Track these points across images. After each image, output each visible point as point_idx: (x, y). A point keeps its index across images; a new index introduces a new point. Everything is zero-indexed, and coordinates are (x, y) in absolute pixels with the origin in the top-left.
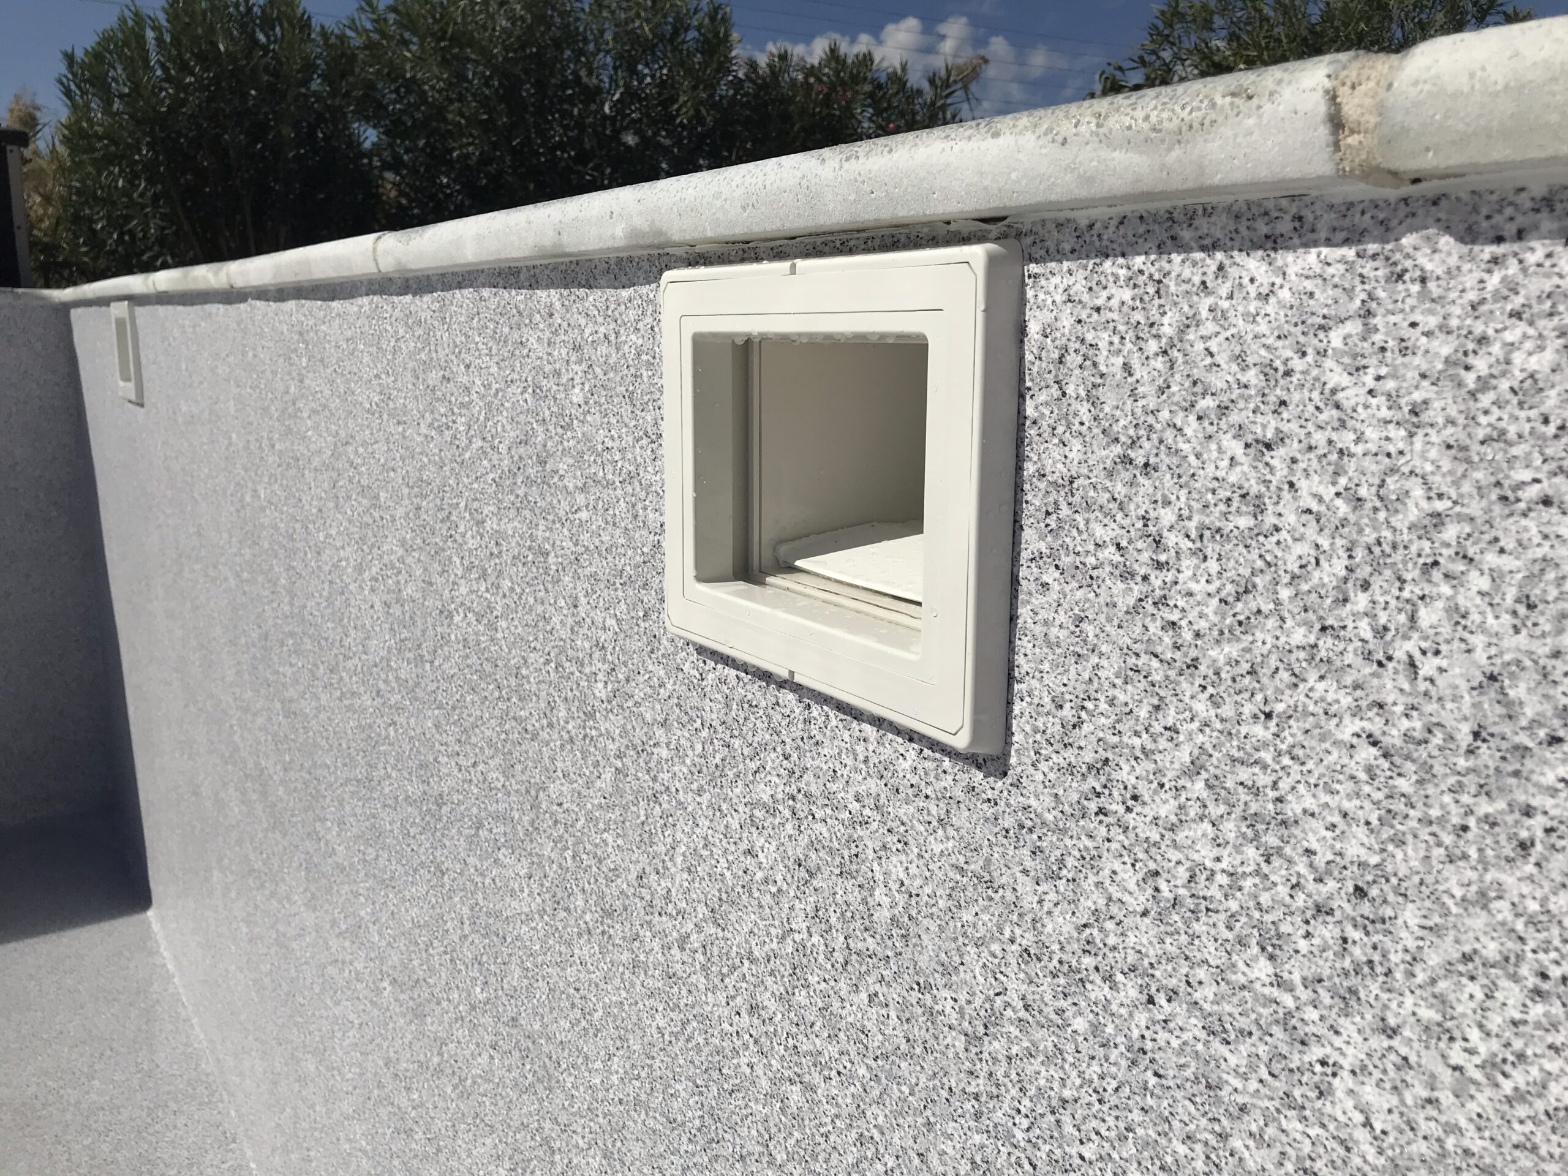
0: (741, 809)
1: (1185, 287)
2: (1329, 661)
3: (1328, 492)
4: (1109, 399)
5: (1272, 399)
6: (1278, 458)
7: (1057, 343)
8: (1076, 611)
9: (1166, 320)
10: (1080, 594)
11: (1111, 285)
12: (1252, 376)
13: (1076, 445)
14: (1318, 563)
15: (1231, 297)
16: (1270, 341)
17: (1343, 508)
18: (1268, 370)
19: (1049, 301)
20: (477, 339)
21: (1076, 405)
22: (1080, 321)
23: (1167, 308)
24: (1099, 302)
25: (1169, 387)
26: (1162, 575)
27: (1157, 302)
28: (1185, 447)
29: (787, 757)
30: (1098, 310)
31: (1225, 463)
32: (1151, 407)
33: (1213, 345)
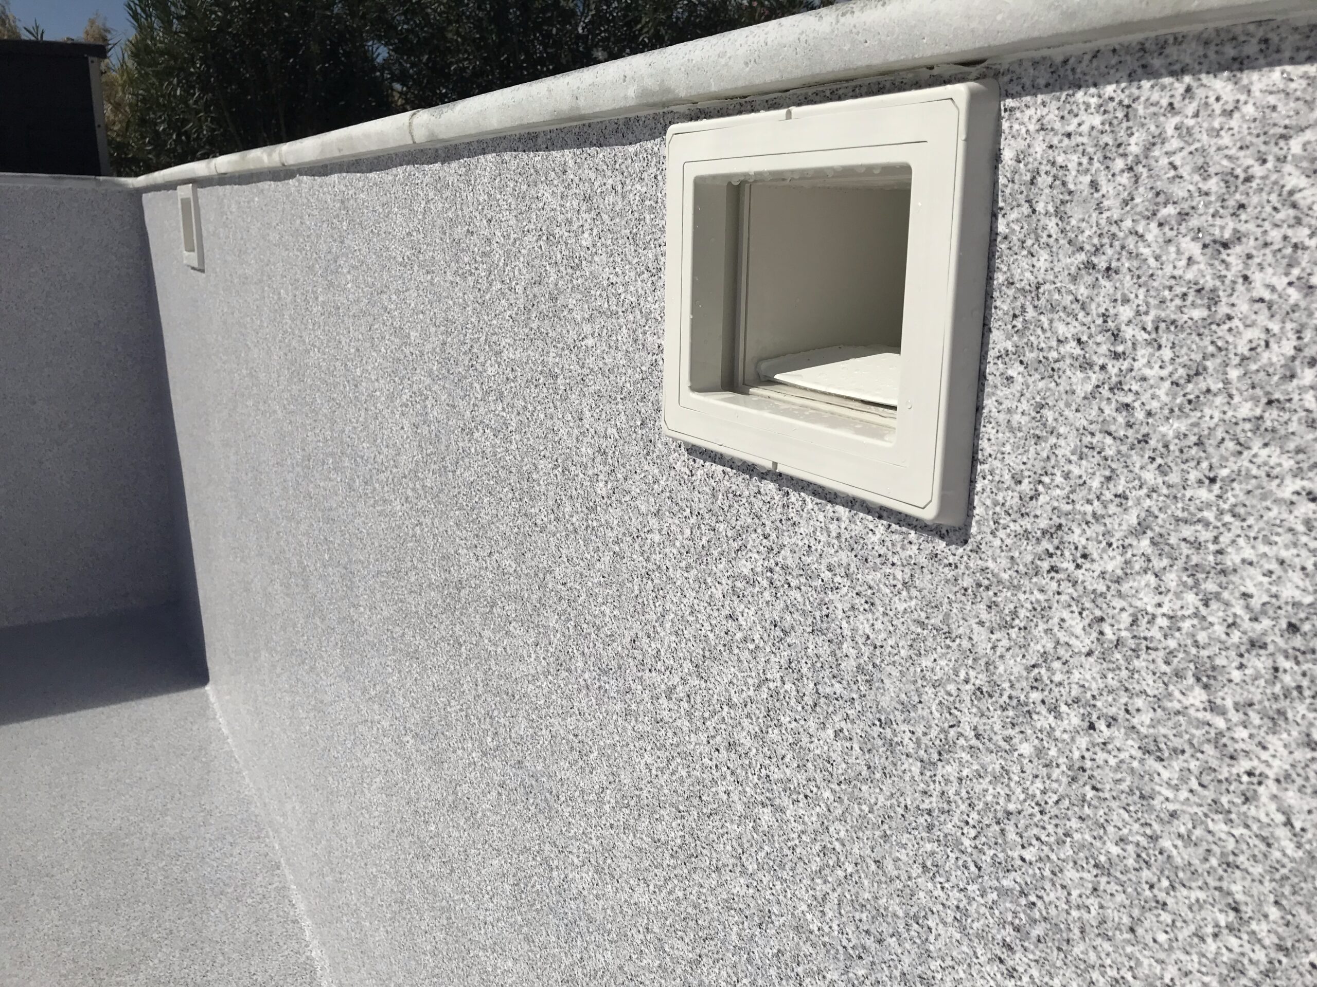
0: (724, 582)
1: (1153, 109)
2: (1274, 430)
3: (1280, 282)
4: (1076, 213)
5: (1231, 203)
6: (1234, 257)
7: (1030, 166)
8: (1038, 399)
9: (1133, 140)
10: (1041, 385)
11: (1082, 112)
12: (1214, 185)
13: (1044, 255)
14: (1267, 345)
15: (1196, 115)
16: (1233, 152)
17: (1294, 295)
18: (1228, 178)
19: (1023, 131)
20: (498, 196)
21: (1044, 220)
22: (1051, 147)
23: (1134, 130)
24: (1071, 128)
25: (1132, 199)
26: (1118, 364)
27: (1125, 125)
28: (1145, 251)
29: (766, 537)
30: (1069, 135)
31: (1183, 262)
32: (1115, 217)
33: (1177, 160)
